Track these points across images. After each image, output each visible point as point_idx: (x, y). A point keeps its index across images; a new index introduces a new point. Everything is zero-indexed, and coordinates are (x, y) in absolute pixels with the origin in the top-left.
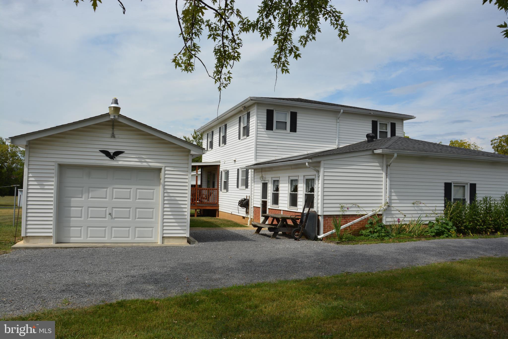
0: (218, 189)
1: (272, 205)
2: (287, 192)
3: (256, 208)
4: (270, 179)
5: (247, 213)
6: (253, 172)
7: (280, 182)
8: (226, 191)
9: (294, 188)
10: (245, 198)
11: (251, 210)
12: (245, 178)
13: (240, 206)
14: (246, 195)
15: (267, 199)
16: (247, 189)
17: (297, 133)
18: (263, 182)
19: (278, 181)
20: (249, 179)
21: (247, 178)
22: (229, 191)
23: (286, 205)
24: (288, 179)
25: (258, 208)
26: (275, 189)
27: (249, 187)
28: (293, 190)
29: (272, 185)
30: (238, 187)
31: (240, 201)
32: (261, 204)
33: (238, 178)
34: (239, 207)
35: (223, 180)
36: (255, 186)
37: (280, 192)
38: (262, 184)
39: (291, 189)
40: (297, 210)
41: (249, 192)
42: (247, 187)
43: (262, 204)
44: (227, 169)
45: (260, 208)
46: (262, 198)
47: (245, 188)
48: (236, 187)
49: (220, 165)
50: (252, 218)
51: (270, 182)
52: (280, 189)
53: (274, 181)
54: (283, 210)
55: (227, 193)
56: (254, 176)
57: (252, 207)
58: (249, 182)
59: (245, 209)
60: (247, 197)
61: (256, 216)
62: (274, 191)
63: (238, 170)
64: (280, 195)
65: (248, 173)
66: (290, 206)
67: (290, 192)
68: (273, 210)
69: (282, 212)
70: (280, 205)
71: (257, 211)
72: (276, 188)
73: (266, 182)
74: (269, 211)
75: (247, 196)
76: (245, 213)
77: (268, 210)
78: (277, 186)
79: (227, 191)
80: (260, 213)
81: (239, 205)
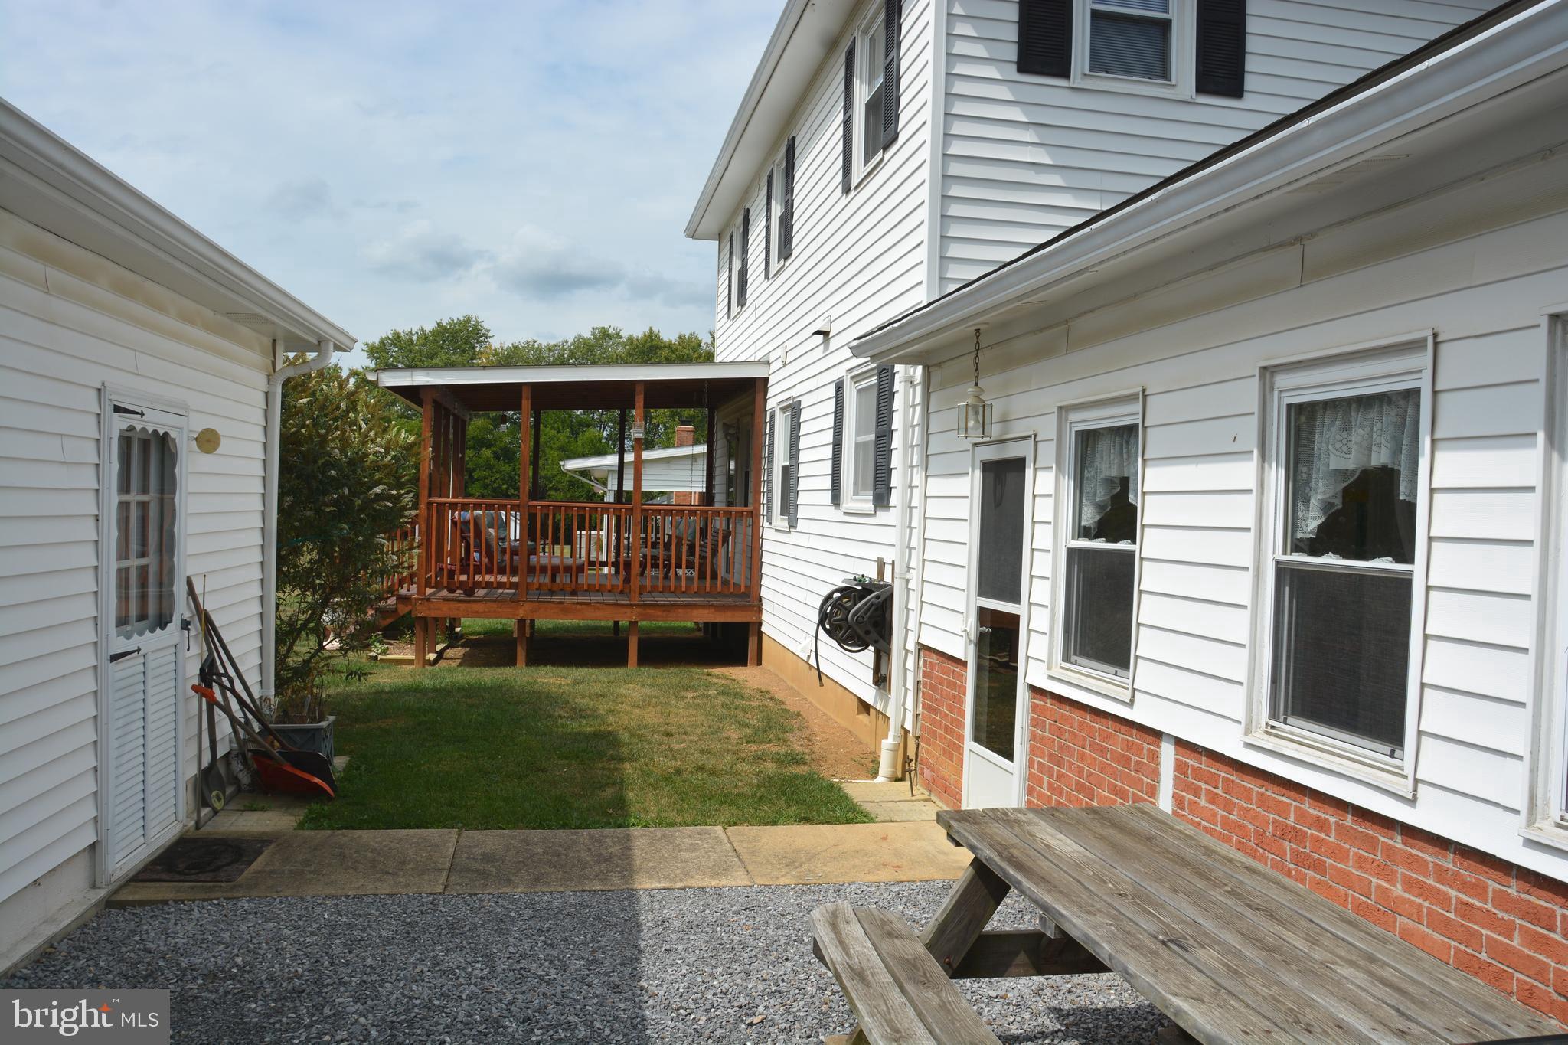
0: (754, 515)
1: (1066, 658)
2: (1240, 549)
3: (934, 659)
4: (1047, 428)
5: (881, 680)
6: (919, 389)
7: (1155, 442)
8: (786, 524)
9: (1326, 506)
10: (871, 573)
11: (904, 666)
12: (872, 437)
13: (826, 631)
14: (875, 553)
15: (1015, 598)
16: (882, 516)
17: (1248, 102)
18: (990, 454)
19: (1127, 435)
20: (897, 442)
21: (884, 435)
22: (801, 525)
23: (1234, 702)
24: (1254, 406)
25: (947, 665)
26: (1090, 517)
27: (895, 498)
28: (1312, 522)
29: (1068, 485)
30: (836, 500)
31: (829, 597)
32: (973, 636)
33: (837, 445)
34: (822, 633)
35: (780, 459)
36: (936, 486)
37: (1150, 544)
38: (978, 474)
39: (1292, 521)
40: (1412, 801)
41: (891, 536)
42: (882, 499)
43: (981, 636)
44: (794, 393)
45: (964, 663)
46: (982, 592)
47: (869, 507)
48: (827, 497)
49: (766, 380)
50: (909, 726)
51: (1047, 453)
52: (1150, 512)
53: (1088, 440)
54: (1180, 743)
55: (793, 537)
56: (927, 415)
57: (911, 646)
58: (896, 461)
59: (868, 655)
60: (881, 573)
61: (933, 722)
62: (1085, 533)
63: (839, 387)
64: (1148, 578)
65: (892, 394)
66: (1274, 715)
67: (1275, 550)
68: (1067, 711)
69: (1168, 754)
70: (1144, 675)
71: (941, 681)
72: (1100, 507)
73: (1012, 451)
74: (1034, 708)
75: (881, 565)
76: (869, 675)
77: (1023, 701)
78: (1109, 482)
79: (793, 525)
80: (961, 701)
81: (821, 623)
